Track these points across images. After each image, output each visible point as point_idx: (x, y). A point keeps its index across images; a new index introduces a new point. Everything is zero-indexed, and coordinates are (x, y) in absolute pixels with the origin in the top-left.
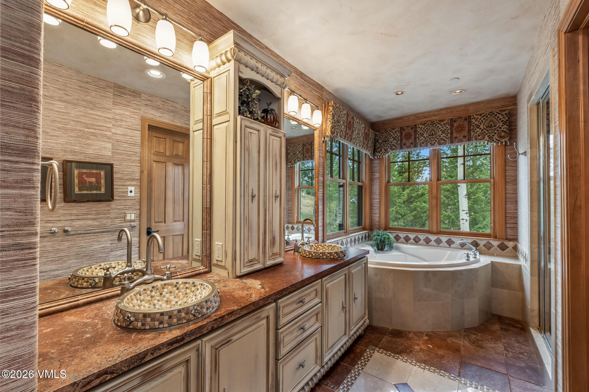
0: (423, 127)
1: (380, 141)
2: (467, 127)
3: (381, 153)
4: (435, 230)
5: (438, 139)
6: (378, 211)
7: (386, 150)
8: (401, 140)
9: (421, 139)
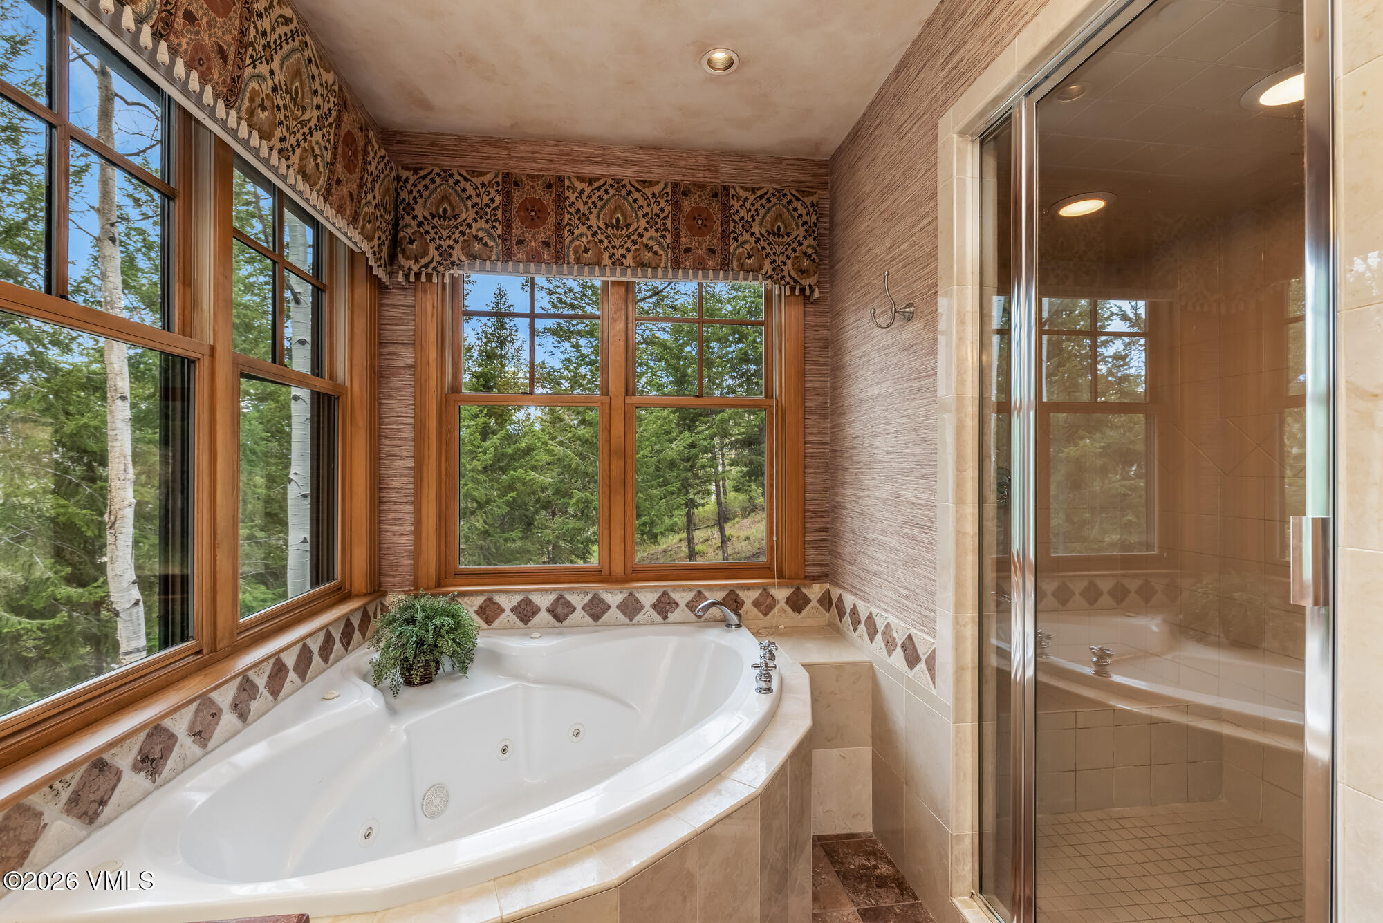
0: (588, 190)
1: (419, 210)
2: (718, 222)
3: (423, 262)
4: (618, 569)
5: (635, 243)
6: (409, 507)
7: (445, 254)
8: (508, 225)
9: (581, 235)
